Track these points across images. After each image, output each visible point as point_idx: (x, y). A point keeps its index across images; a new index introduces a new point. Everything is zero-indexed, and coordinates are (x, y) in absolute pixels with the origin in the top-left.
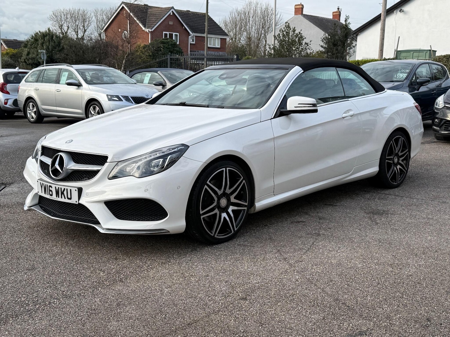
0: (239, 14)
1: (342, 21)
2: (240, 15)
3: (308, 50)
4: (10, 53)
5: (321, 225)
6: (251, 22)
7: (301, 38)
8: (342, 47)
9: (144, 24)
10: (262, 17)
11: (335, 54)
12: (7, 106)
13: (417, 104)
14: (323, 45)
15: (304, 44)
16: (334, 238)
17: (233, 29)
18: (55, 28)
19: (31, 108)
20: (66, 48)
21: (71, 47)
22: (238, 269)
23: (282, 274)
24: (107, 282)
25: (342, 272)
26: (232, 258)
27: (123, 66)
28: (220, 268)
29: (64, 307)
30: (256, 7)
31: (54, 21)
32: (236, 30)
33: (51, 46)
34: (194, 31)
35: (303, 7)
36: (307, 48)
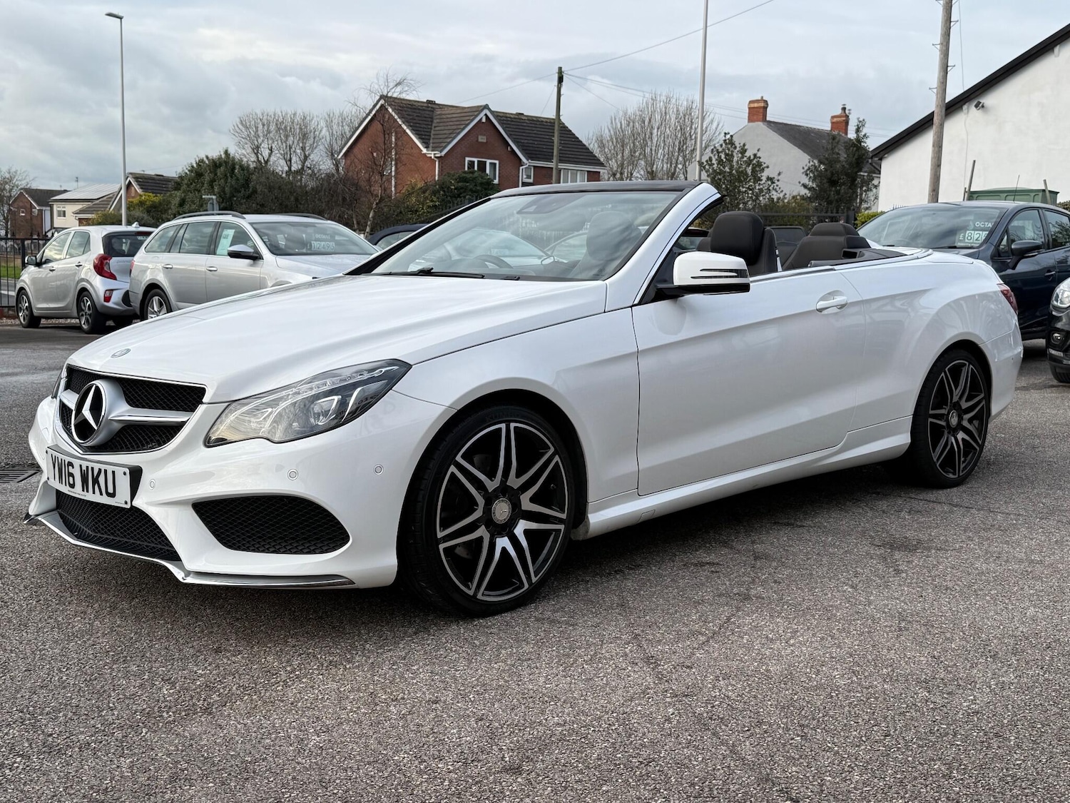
0: (630, 121)
1: (852, 135)
2: (631, 124)
3: (774, 192)
4: (147, 203)
5: (756, 573)
6: (655, 140)
7: (758, 167)
8: (850, 188)
9: (424, 141)
10: (679, 128)
11: (834, 202)
12: (110, 304)
13: (1006, 288)
14: (807, 183)
15: (764, 179)
16: (786, 607)
17: (617, 154)
18: (244, 151)
19: (156, 309)
20: (261, 191)
21: (271, 189)
22: (519, 685)
23: (632, 699)
24: (171, 713)
25: (792, 698)
26: (511, 655)
27: (369, 223)
28: (474, 679)
29: (31, 781)
30: (666, 108)
31: (242, 138)
32: (623, 156)
33: (230, 187)
34: (530, 156)
35: (768, 105)
36: (771, 188)
